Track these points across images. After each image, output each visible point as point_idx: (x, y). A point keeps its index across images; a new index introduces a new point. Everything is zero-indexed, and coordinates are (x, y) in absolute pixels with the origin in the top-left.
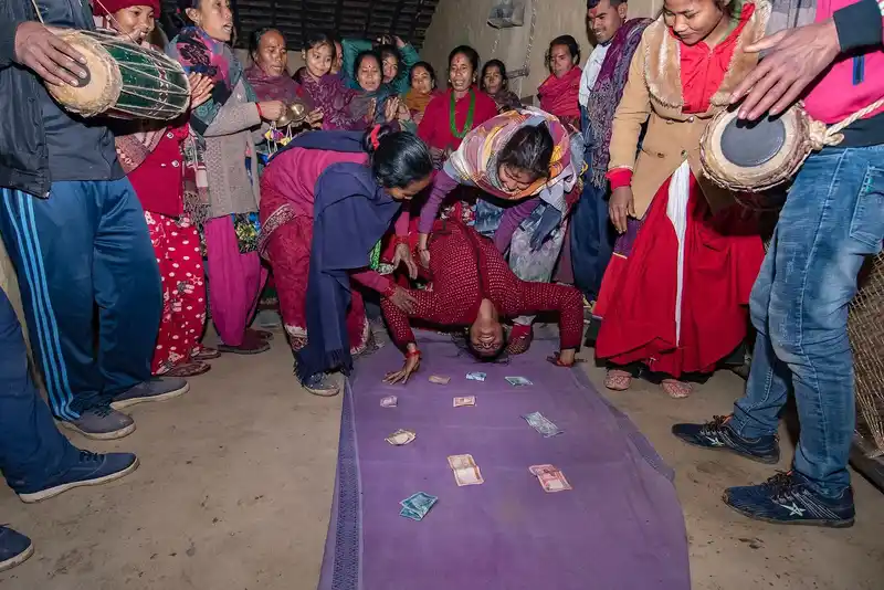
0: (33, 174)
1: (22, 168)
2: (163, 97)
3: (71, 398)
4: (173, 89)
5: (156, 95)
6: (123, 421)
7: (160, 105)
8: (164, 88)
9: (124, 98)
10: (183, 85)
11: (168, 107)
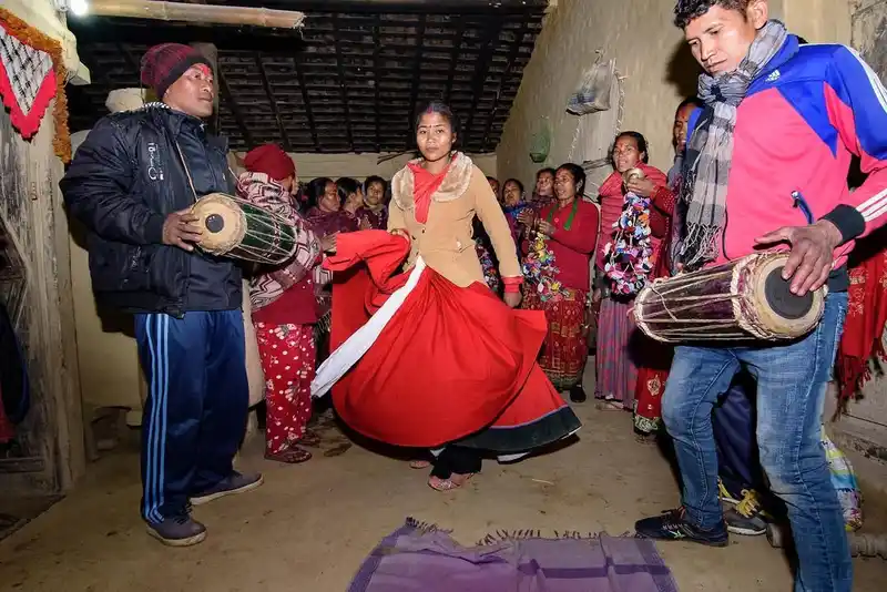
0: (175, 300)
1: (168, 296)
2: (276, 242)
3: (161, 504)
4: (283, 236)
5: (271, 240)
6: (196, 528)
7: (273, 248)
8: (277, 235)
9: (247, 240)
10: (292, 235)
11: (278, 251)
